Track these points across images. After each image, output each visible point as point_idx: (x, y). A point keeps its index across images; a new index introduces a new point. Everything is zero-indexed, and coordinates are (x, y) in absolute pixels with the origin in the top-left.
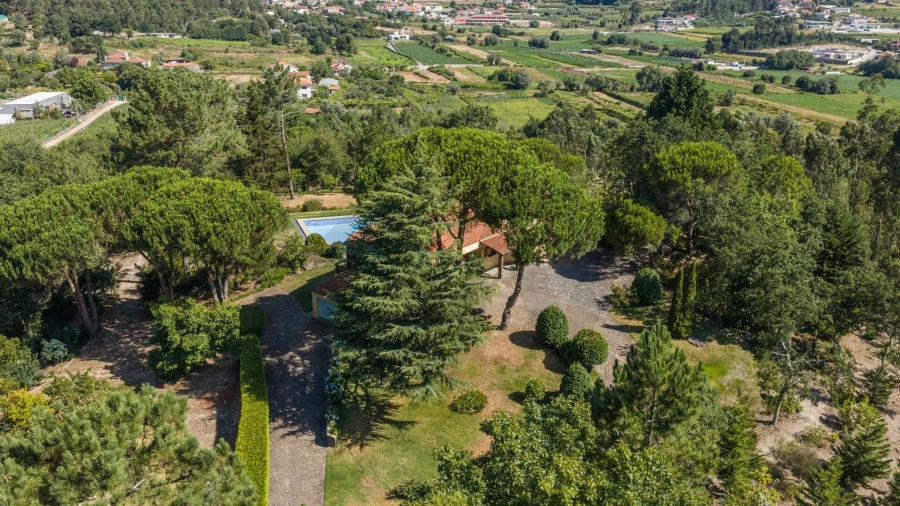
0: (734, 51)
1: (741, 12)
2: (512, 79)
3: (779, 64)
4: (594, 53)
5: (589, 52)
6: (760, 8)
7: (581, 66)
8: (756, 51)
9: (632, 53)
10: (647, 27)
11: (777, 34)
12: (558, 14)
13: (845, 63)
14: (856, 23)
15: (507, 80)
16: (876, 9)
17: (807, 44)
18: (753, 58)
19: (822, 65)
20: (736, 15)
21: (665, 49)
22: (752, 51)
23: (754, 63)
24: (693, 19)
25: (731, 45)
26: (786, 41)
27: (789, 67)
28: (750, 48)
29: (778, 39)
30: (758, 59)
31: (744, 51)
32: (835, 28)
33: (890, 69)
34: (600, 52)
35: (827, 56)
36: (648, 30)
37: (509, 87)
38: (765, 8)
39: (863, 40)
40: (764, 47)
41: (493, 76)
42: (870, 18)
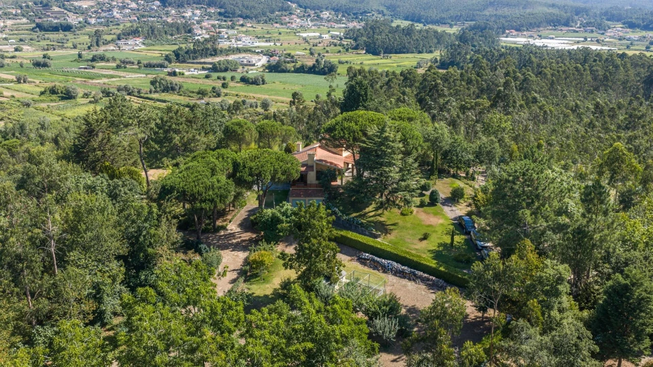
0: (184, 62)
1: (172, 35)
2: (62, 92)
3: (221, 69)
4: (89, 69)
5: (86, 68)
6: (183, 32)
7: (92, 79)
8: (198, 61)
9: (118, 67)
10: (112, 48)
11: (207, 49)
12: (31, 40)
13: (254, 65)
14: (244, 39)
15: (58, 93)
16: (249, 31)
17: (227, 55)
18: (202, 66)
19: (243, 68)
20: (169, 37)
21: (139, 63)
22: (195, 61)
23: (203, 69)
24: (141, 40)
25: (181, 58)
26: (213, 53)
27: (226, 70)
28: (194, 59)
29: (209, 52)
30: (205, 66)
31: (190, 61)
32: (234, 44)
33: (283, 67)
34: (94, 67)
35: (242, 61)
36: (113, 50)
37: (63, 98)
38: (186, 32)
39: (257, 51)
40: (202, 58)
41: (45, 91)
42: (251, 37)
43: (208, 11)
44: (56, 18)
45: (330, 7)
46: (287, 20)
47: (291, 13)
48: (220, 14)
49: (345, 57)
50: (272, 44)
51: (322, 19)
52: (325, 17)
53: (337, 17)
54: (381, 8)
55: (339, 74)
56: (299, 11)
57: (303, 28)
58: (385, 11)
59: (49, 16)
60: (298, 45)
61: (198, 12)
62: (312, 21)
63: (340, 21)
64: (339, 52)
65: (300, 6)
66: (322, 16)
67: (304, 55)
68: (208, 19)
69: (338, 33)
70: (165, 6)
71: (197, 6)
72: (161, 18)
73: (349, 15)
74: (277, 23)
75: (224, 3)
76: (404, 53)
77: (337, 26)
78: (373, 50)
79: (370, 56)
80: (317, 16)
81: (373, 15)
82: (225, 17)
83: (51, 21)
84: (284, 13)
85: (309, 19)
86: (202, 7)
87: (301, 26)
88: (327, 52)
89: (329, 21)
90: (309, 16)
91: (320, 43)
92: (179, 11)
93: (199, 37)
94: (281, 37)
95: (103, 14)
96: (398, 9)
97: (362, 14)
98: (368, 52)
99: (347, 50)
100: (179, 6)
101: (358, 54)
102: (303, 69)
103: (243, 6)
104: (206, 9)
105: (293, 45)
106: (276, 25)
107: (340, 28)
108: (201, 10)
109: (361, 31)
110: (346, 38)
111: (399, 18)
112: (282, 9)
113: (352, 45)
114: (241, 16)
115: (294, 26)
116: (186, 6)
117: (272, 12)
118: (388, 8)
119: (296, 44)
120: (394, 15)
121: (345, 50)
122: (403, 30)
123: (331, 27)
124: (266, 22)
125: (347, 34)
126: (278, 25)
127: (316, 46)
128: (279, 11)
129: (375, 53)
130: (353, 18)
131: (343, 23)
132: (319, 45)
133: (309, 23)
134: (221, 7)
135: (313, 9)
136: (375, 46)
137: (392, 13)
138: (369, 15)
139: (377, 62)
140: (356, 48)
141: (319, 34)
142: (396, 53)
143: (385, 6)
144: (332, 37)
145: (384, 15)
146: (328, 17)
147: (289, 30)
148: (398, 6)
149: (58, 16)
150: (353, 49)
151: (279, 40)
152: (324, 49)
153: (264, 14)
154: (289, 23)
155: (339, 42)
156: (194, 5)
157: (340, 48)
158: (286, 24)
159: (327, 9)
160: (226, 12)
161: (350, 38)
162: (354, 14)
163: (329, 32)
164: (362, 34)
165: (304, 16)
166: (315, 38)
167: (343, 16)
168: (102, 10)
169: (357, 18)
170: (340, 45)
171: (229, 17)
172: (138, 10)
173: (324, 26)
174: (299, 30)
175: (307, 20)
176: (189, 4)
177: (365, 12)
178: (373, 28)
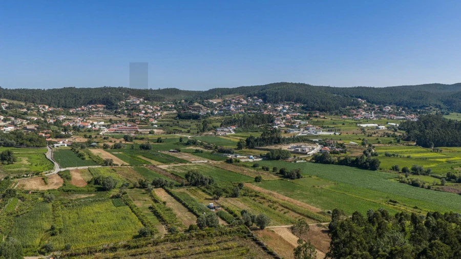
0: (252, 148)
1: (258, 124)
2: (103, 183)
3: (273, 157)
4: (176, 152)
7: (164, 163)
8: (263, 148)
9: (197, 152)
10: (211, 133)
11: (272, 138)
12: (168, 125)
13: (306, 154)
14: (311, 129)
15: (100, 184)
16: (319, 122)
17: (288, 144)
19: (295, 156)
20: (255, 126)
21: (216, 148)
22: (261, 148)
23: (261, 156)
24: (235, 128)
25: (250, 144)
26: (277, 142)
27: (278, 158)
28: (260, 146)
29: (273, 141)
31: (257, 147)
32: (301, 133)
34: (179, 151)
35: (297, 150)
36: (211, 135)
37: (98, 190)
40: (267, 145)
41: (91, 181)
42: (317, 127)
43: (295, 106)
44: (194, 110)
45: (393, 103)
46: (355, 112)
47: (359, 108)
48: (303, 108)
49: (393, 149)
50: (332, 133)
51: (384, 112)
52: (387, 110)
53: (398, 110)
54: (438, 103)
55: (380, 169)
56: (366, 105)
57: (367, 120)
58: (442, 105)
59: (190, 109)
60: (355, 134)
61: (287, 107)
62: (375, 113)
63: (400, 114)
64: (391, 143)
65: (368, 102)
66: (384, 110)
67: (356, 145)
68: (293, 112)
69: (395, 124)
70: (265, 103)
71: (288, 102)
72: (261, 111)
73: (409, 108)
74: (345, 115)
75: (307, 101)
76: (456, 146)
77: (396, 117)
78: (424, 143)
79: (420, 149)
80: (380, 110)
81: (431, 109)
82: (306, 110)
83: (190, 112)
84: (354, 107)
85: (373, 112)
86: (291, 103)
87: (365, 117)
88: (379, 143)
89: (390, 114)
90: (374, 109)
91: (375, 133)
92: (274, 106)
93: (277, 127)
94: (343, 128)
95: (224, 108)
96: (454, 104)
97: (420, 108)
98: (419, 144)
99: (398, 141)
100: (274, 103)
101: (409, 145)
102: (347, 161)
103: (321, 102)
104: (293, 104)
105: (350, 135)
106: (344, 117)
107: (399, 119)
108: (289, 105)
109: (414, 125)
110: (400, 129)
111: (455, 111)
112: (352, 104)
113: (404, 137)
114: (318, 110)
115: (359, 117)
116: (279, 102)
117: (344, 106)
118: (445, 103)
119: (353, 133)
120: (450, 109)
121: (396, 141)
122: (456, 124)
123: (391, 119)
124: (337, 114)
125: (402, 126)
126: (345, 117)
127: (371, 136)
128: (350, 105)
129: (426, 145)
130: (412, 111)
131: (402, 116)
132: (373, 135)
133: (373, 115)
134: (304, 103)
135: (379, 103)
136: (425, 139)
137: (449, 107)
138: (427, 108)
139: (425, 155)
140: (408, 139)
141: (376, 125)
142: (448, 146)
143: (442, 101)
144: (388, 128)
145: (441, 109)
146: (390, 110)
147: (353, 121)
148: (455, 102)
149: (196, 109)
150: (404, 140)
151: (339, 130)
152: (377, 139)
153: (337, 108)
154: (355, 115)
155: (392, 133)
156: (286, 102)
157: (392, 139)
158: (352, 116)
159: (390, 104)
160: (307, 107)
161: (404, 130)
162: (414, 108)
163: (387, 123)
164: (414, 127)
165: (369, 109)
166: (372, 128)
167: (403, 110)
168: (224, 106)
169: (415, 111)
170: (393, 136)
171: (309, 110)
172: (247, 105)
173: (385, 117)
174: (362, 121)
175: (371, 112)
176: (282, 101)
177: (424, 106)
178: (425, 122)
